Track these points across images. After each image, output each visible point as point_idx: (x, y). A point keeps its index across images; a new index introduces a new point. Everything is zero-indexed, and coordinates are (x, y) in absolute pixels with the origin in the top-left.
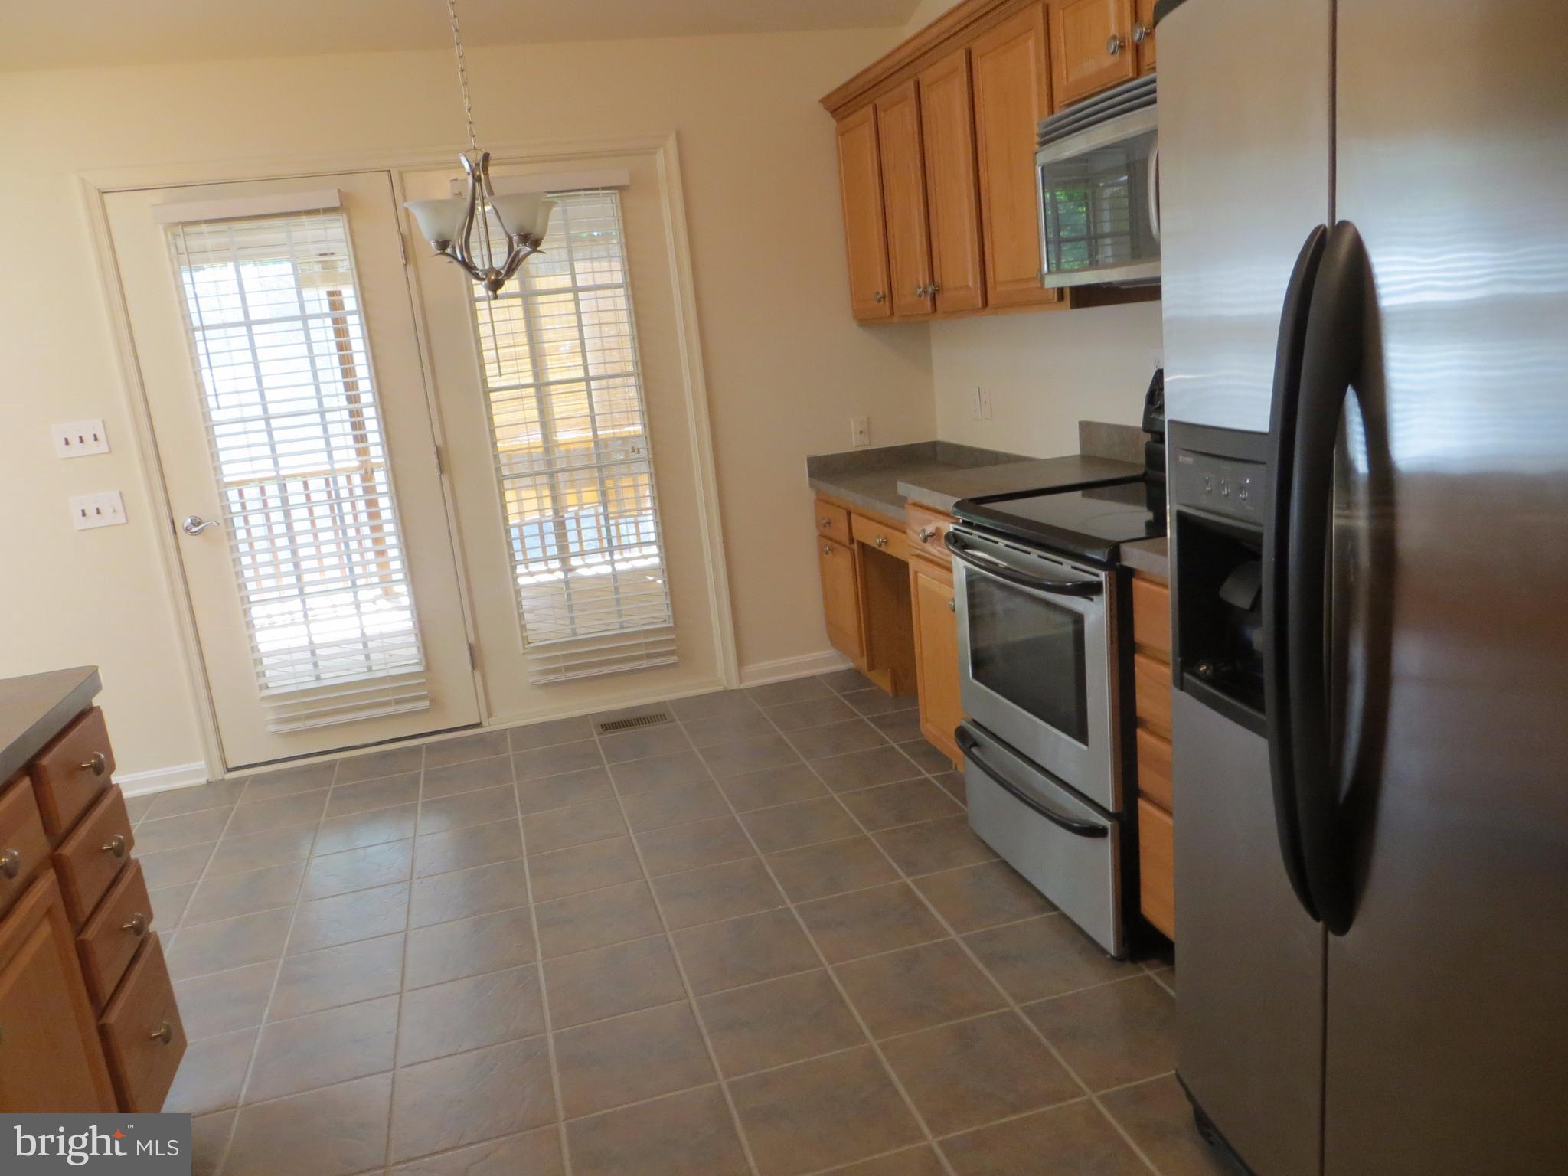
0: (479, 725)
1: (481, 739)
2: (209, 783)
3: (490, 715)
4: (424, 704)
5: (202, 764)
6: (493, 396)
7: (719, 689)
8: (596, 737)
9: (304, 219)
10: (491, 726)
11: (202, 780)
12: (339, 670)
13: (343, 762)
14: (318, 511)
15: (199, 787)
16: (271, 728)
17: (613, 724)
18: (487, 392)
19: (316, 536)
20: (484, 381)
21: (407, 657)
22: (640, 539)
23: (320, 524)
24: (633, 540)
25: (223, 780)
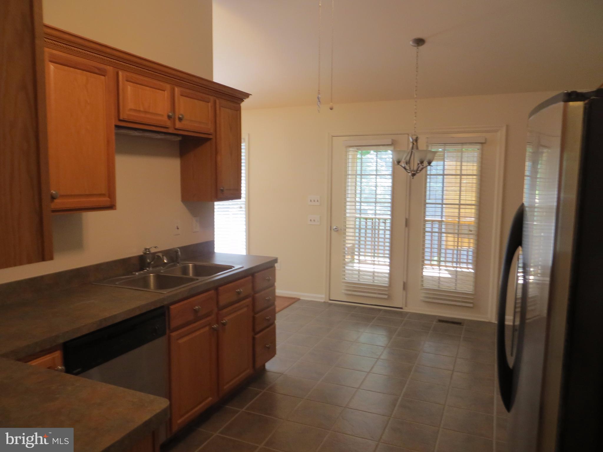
0: (401, 308)
1: (401, 313)
2: (325, 302)
3: (406, 306)
4: (386, 297)
5: (323, 296)
6: (427, 205)
7: (487, 321)
8: (434, 323)
9: (381, 147)
10: (406, 310)
11: (323, 301)
12: (367, 280)
13: (360, 307)
14: (368, 231)
15: (321, 302)
16: (343, 291)
17: (442, 321)
18: (425, 203)
19: (366, 238)
20: (425, 201)
21: (385, 281)
22: (467, 261)
23: (368, 235)
24: (465, 261)
25: (328, 302)
